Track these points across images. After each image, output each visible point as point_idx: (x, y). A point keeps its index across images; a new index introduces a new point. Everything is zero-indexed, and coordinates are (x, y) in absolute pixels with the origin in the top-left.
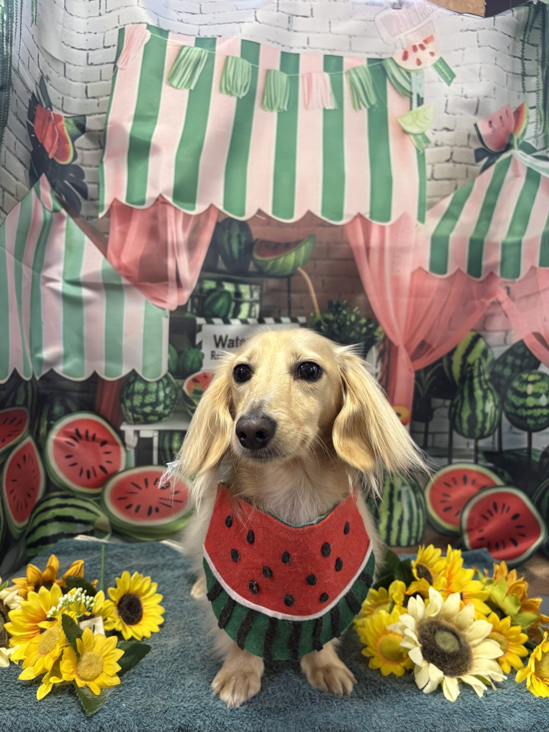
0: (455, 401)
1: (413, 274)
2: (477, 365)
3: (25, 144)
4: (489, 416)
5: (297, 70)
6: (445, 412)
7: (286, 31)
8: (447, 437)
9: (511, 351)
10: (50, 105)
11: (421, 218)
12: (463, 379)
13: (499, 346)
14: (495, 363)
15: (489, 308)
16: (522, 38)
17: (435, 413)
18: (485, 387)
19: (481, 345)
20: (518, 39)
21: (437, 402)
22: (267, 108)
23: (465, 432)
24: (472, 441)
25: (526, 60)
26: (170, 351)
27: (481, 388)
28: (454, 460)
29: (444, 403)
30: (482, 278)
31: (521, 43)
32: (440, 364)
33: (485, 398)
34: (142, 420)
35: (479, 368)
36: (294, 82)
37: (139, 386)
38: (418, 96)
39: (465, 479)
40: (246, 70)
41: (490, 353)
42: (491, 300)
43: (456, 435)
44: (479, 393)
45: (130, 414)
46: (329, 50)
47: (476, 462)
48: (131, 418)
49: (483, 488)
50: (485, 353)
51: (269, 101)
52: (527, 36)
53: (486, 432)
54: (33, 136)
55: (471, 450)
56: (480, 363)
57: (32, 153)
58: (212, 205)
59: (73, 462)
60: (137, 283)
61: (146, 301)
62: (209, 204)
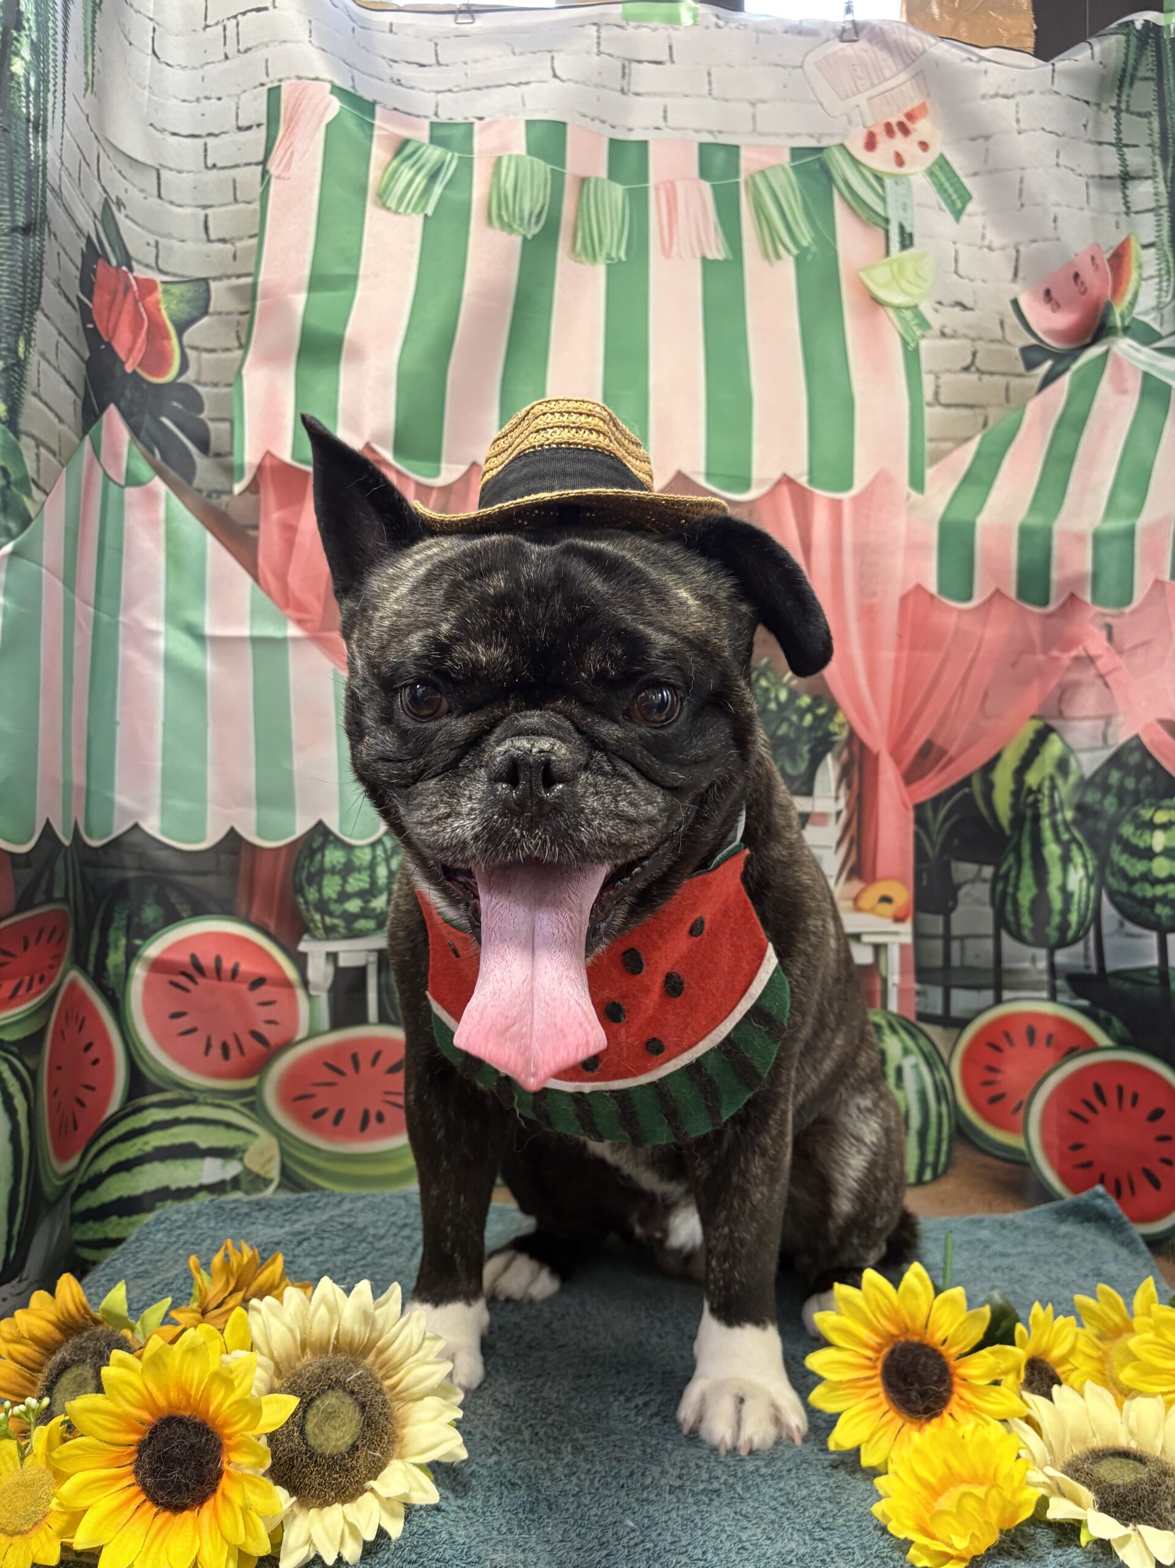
0: (1004, 869)
1: (904, 599)
2: (1046, 791)
3: (75, 344)
4: (1076, 898)
5: (644, 176)
6: (982, 891)
7: (619, 95)
8: (989, 944)
9: (1116, 760)
10: (127, 260)
11: (917, 482)
12: (1017, 821)
13: (1092, 749)
14: (1085, 784)
15: (1069, 669)
16: (1114, 104)
17: (961, 893)
18: (1066, 837)
19: (1054, 748)
20: (1104, 106)
21: (964, 870)
22: (583, 258)
23: (1026, 933)
24: (1042, 953)
25: (1127, 146)
27: (1058, 839)
28: (1007, 995)
29: (979, 872)
30: (1052, 607)
31: (1112, 113)
32: (966, 790)
33: (1066, 860)
34: (342, 930)
35: (1052, 797)
36: (638, 200)
37: (333, 857)
38: (902, 228)
39: (1031, 1033)
40: (539, 180)
41: (1073, 764)
42: (1074, 653)
43: (1006, 939)
44: (1052, 850)
45: (317, 917)
46: (711, 132)
47: (1053, 998)
48: (320, 925)
49: (1071, 1053)
50: (1063, 766)
51: (588, 241)
52: (1124, 98)
53: (1071, 934)
54: (90, 326)
55: (1040, 972)
56: (1053, 787)
57: (88, 363)
58: (475, 464)
59: (188, 1026)
60: (317, 634)
61: (335, 672)
62: (469, 462)
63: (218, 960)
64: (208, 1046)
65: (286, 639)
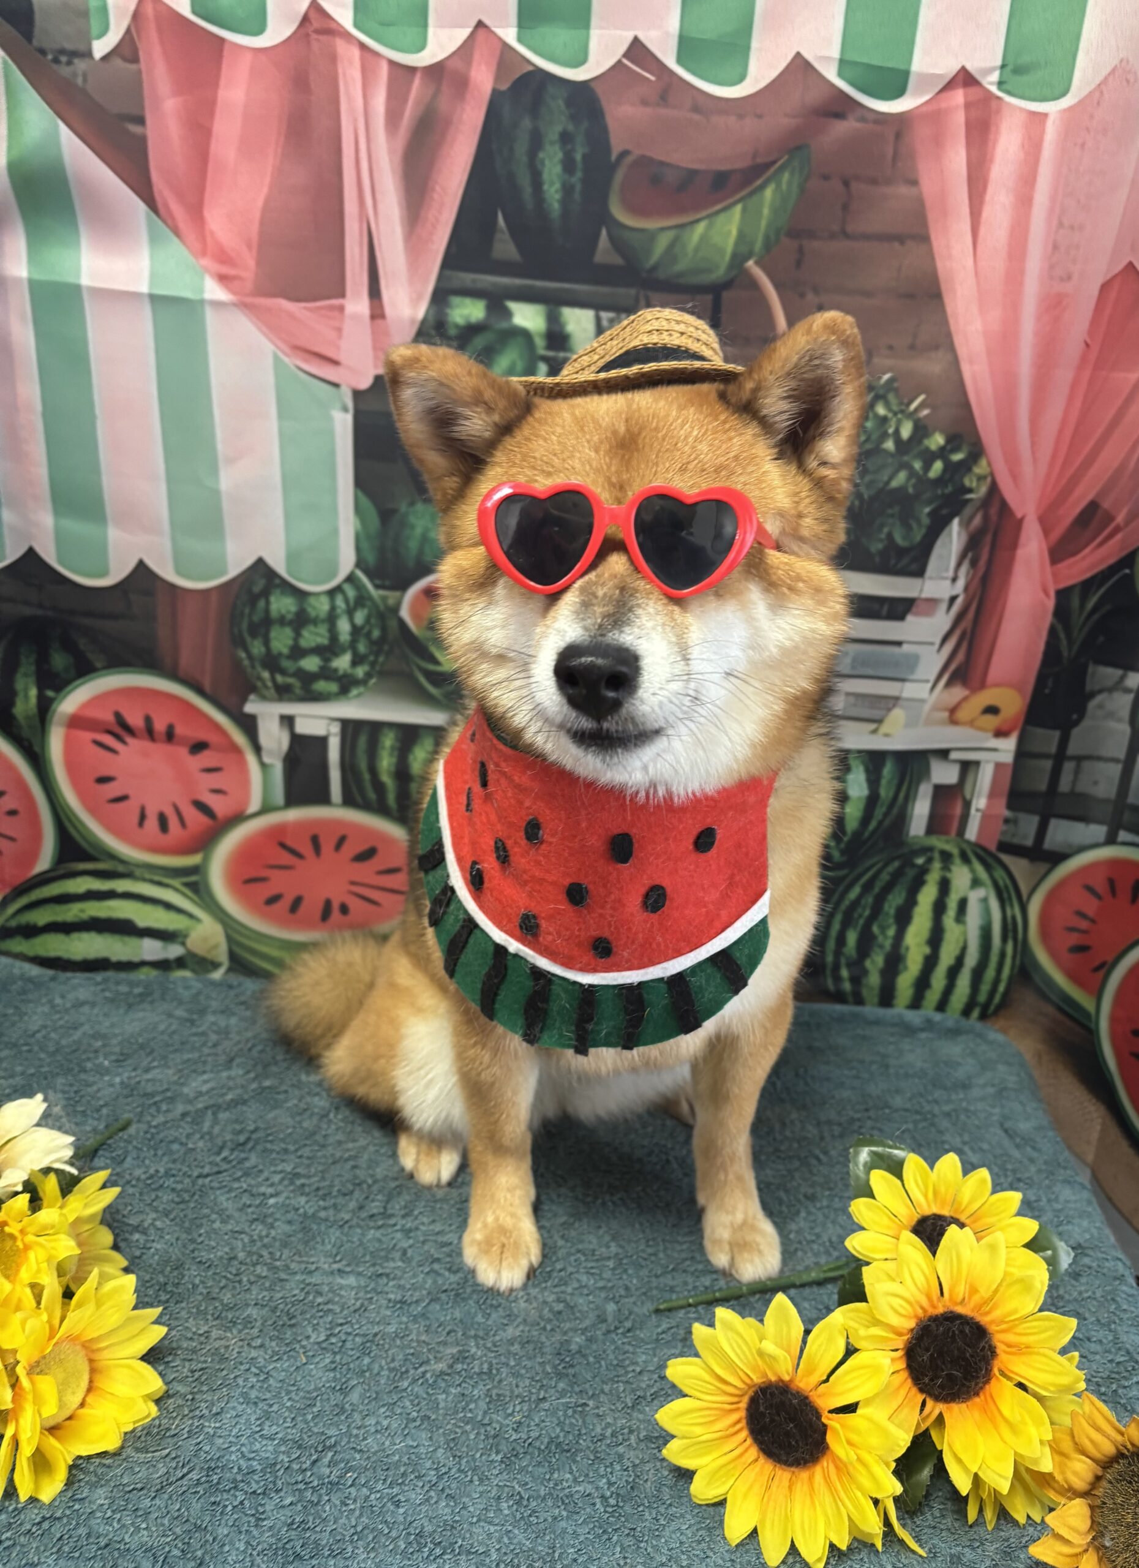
1: (1104, 293)
6: (1121, 703)
8: (1116, 771)
17: (1093, 705)
21: (1102, 675)
26: (358, 509)
29: (1122, 679)
34: (298, 691)
37: (281, 604)
45: (266, 675)
48: (269, 684)
58: (480, 24)
59: (118, 793)
60: (249, 300)
61: (276, 358)
62: (474, 23)
63: (148, 720)
64: (143, 817)
65: (202, 302)
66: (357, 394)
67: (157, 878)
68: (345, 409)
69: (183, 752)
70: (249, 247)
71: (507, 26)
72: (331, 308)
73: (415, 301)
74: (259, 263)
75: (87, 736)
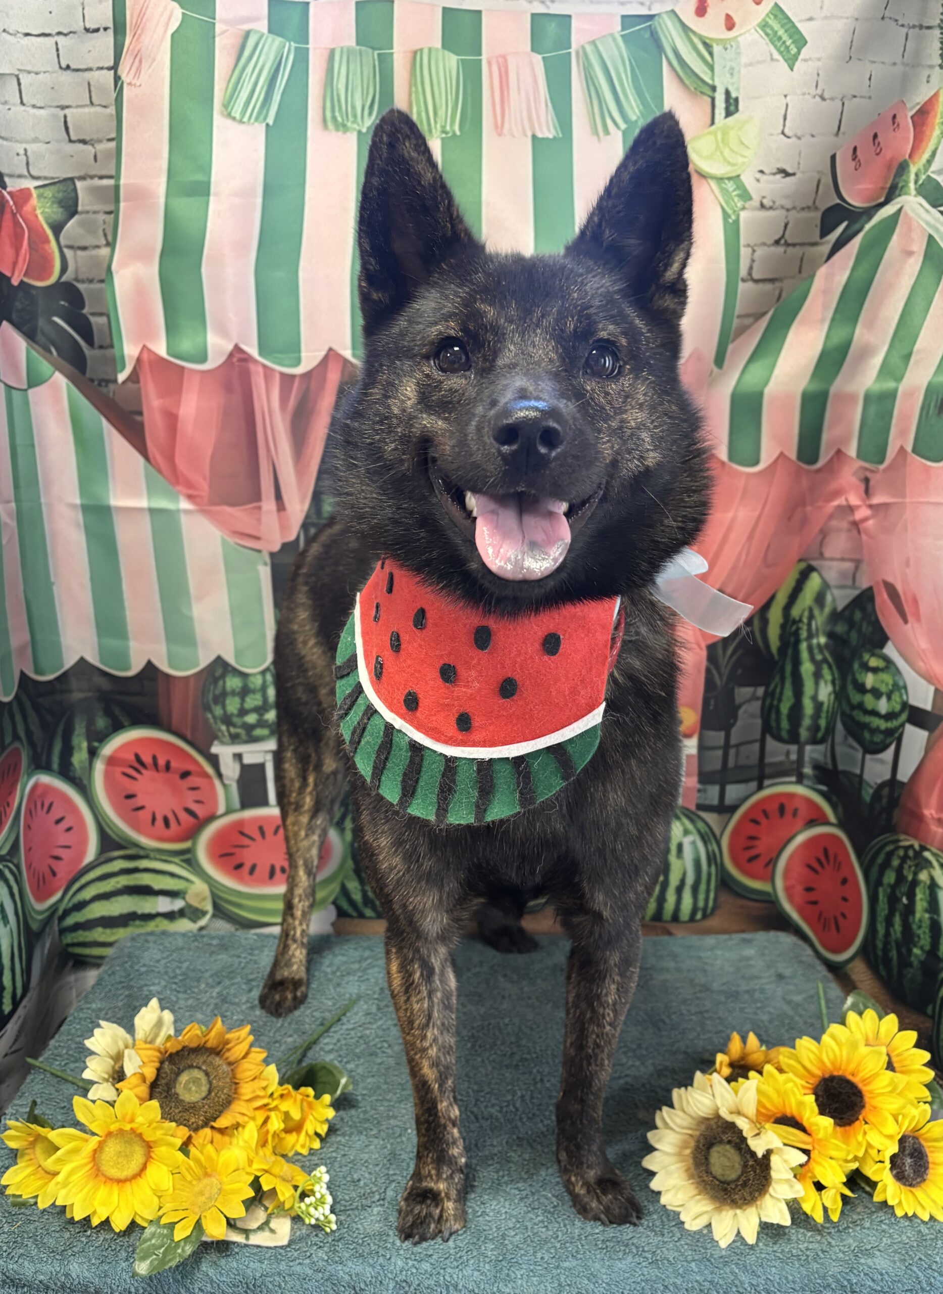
0: (772, 687)
2: (806, 620)
4: (825, 708)
5: (477, 48)
6: (755, 707)
8: (757, 747)
11: (721, 359)
12: (782, 649)
13: (843, 587)
14: (836, 616)
15: (830, 518)
17: (741, 712)
18: (819, 657)
21: (743, 693)
23: (784, 733)
24: (794, 749)
27: (813, 659)
28: (767, 782)
29: (753, 692)
30: (821, 463)
32: (748, 630)
33: (818, 676)
34: (244, 737)
35: (810, 625)
36: (472, 73)
37: (232, 684)
38: (728, 94)
39: (782, 811)
41: (829, 598)
42: (837, 503)
43: (771, 742)
44: (808, 668)
45: (223, 728)
47: (801, 782)
48: (226, 734)
49: (810, 822)
50: (820, 599)
55: (793, 762)
56: (812, 617)
58: (330, 350)
59: (140, 804)
60: (206, 508)
61: (223, 539)
62: (326, 349)
63: (155, 758)
64: (154, 819)
65: (178, 511)
66: (272, 555)
67: (164, 858)
68: (265, 564)
69: (177, 777)
70: (205, 479)
71: (345, 349)
72: (255, 508)
73: (302, 501)
74: (211, 487)
75: (118, 770)
